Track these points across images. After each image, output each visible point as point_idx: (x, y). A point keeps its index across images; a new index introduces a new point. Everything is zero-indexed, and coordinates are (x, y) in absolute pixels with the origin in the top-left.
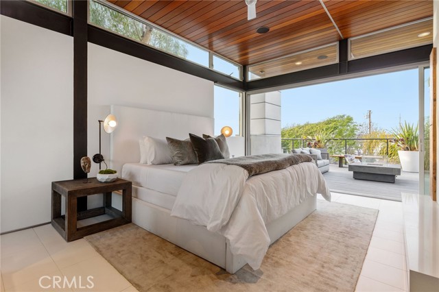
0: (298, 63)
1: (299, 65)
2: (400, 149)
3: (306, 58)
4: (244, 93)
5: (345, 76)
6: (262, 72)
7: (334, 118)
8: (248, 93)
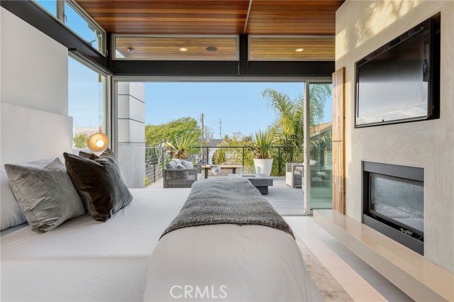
0: (183, 49)
1: (183, 53)
2: (255, 158)
3: (196, 45)
4: (109, 77)
5: (246, 78)
6: (130, 49)
7: (179, 120)
8: (115, 78)
